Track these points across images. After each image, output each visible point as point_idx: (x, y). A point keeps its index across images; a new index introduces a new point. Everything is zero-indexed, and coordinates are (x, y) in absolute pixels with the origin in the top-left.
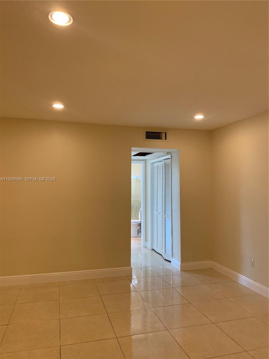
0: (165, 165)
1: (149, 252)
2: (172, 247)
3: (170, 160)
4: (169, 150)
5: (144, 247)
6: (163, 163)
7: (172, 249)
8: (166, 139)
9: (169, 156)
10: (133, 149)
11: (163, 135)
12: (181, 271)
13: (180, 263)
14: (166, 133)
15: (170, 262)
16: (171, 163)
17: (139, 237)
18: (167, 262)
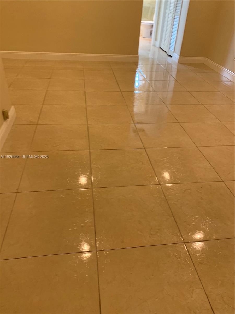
1: (157, 50)
2: (176, 43)
5: (153, 46)
7: (175, 45)
12: (178, 63)
13: (178, 56)
15: (171, 56)
17: (151, 38)
18: (169, 57)
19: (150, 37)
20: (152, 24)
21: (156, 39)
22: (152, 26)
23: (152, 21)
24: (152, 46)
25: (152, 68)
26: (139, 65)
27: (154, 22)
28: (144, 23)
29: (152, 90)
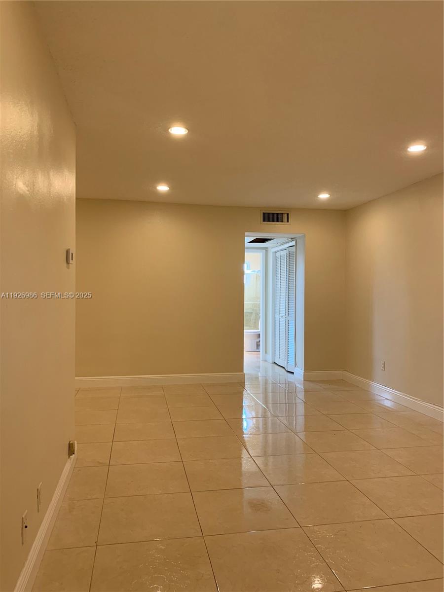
0: (290, 255)
1: (270, 366)
2: (295, 355)
3: (294, 247)
4: (293, 236)
5: (263, 361)
6: (287, 251)
7: (295, 357)
8: (288, 222)
9: (293, 243)
10: (246, 234)
11: (285, 217)
12: (304, 380)
13: (303, 371)
14: (288, 214)
15: (293, 373)
16: (296, 251)
17: (259, 352)
18: (289, 375)
19: (258, 350)
20: (258, 333)
21: (266, 352)
22: (259, 336)
23: (258, 329)
24: (261, 362)
25: (266, 389)
26: (246, 386)
27: (260, 330)
28: (248, 332)
29: (270, 416)
